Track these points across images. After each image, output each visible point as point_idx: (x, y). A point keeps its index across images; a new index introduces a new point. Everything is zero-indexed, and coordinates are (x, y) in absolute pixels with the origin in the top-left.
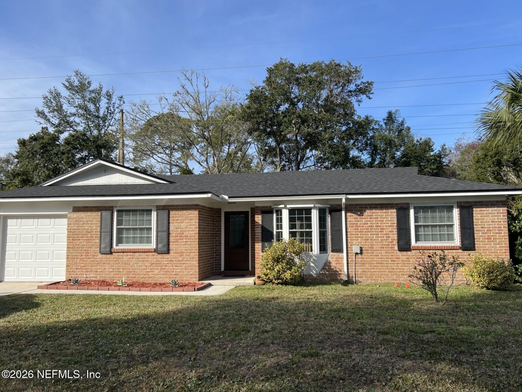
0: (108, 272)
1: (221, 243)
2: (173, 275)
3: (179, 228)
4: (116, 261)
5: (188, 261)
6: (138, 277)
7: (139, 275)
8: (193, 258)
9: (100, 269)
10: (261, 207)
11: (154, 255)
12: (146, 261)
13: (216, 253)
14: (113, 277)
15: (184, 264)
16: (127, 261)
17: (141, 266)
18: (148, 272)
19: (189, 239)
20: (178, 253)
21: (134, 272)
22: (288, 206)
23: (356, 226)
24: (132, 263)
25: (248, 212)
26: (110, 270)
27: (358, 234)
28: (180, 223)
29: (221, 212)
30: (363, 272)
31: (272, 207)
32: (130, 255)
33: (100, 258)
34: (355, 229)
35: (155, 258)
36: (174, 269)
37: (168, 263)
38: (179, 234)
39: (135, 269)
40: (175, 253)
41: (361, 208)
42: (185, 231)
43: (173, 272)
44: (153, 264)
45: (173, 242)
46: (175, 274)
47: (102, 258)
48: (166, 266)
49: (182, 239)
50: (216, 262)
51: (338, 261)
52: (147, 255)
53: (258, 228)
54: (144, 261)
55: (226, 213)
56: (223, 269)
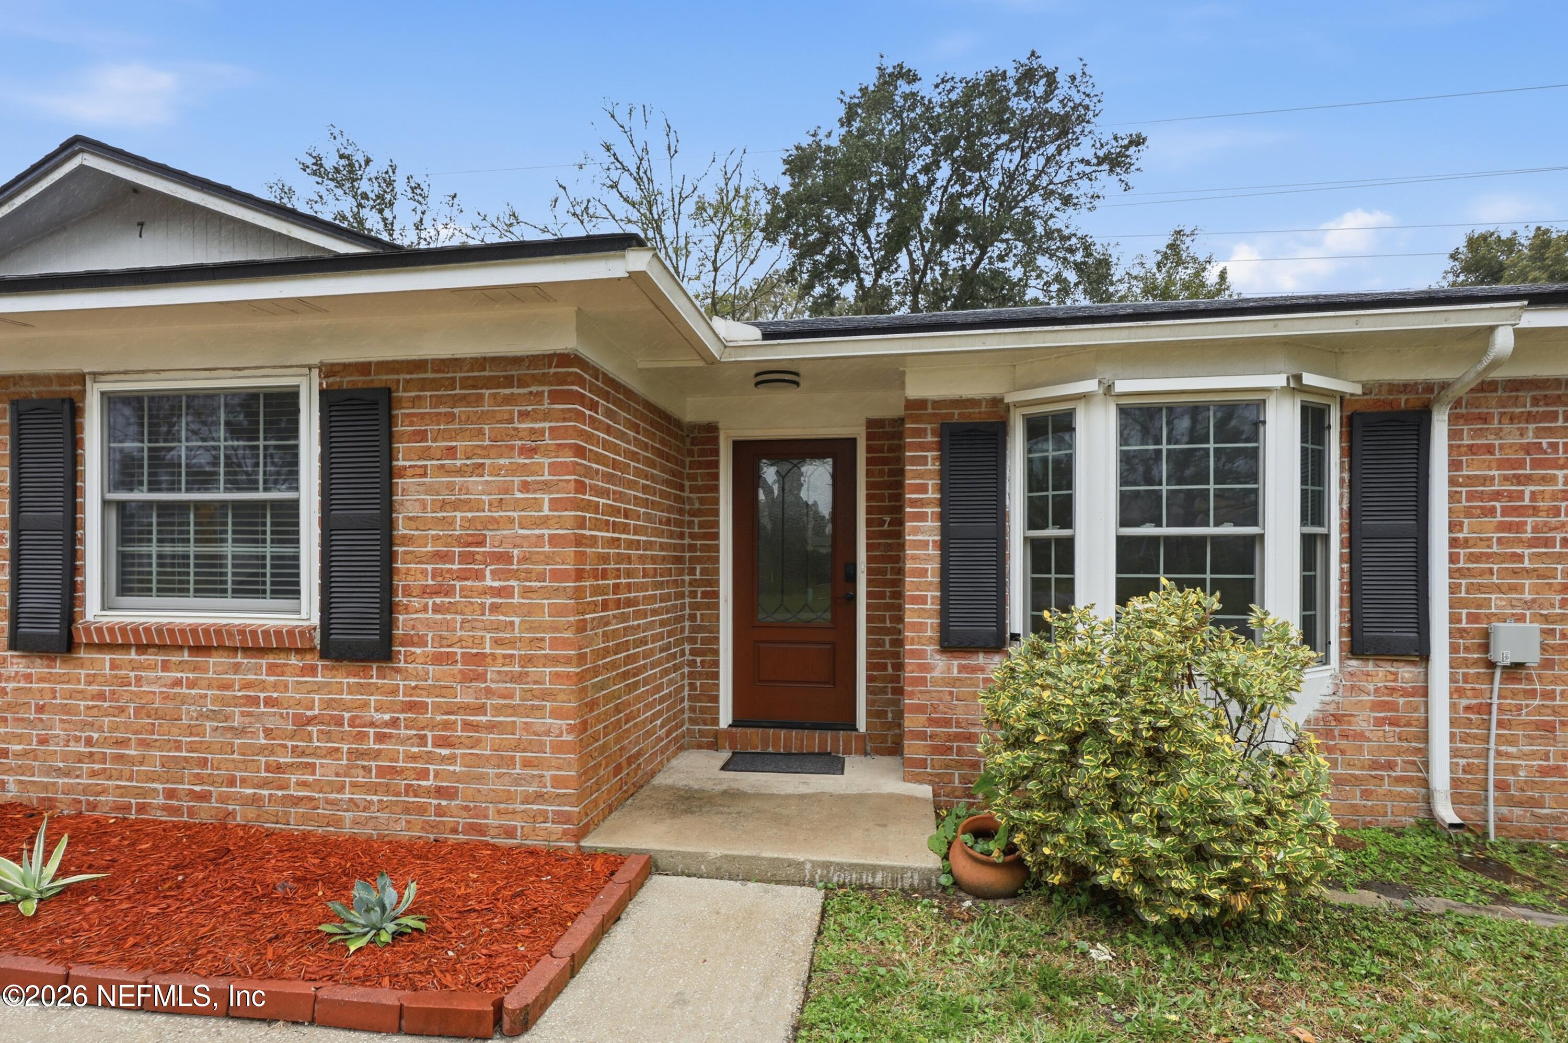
0: (65, 757)
1: (716, 595)
2: (428, 792)
3: (456, 506)
4: (101, 696)
5: (514, 710)
6: (224, 799)
7: (232, 782)
8: (545, 695)
9: (19, 738)
10: (937, 404)
11: (312, 670)
12: (269, 702)
13: (693, 640)
14: (86, 790)
15: (491, 727)
16: (166, 697)
17: (241, 732)
18: (279, 768)
19: (514, 574)
20: (449, 659)
21: (203, 763)
22: (1122, 386)
23: (1506, 511)
24: (188, 712)
25: (853, 442)
26: (74, 748)
27: (1519, 558)
28: (459, 472)
29: (715, 440)
30: (1544, 772)
31: (1008, 399)
32: (181, 666)
33: (15, 677)
34: (1502, 527)
35: (319, 688)
36: (430, 758)
37: (394, 723)
38: (459, 541)
39: (209, 748)
40: (438, 659)
41: (1548, 401)
42: (495, 523)
43: (424, 774)
44: (310, 721)
45: (425, 592)
46: (440, 792)
47: (28, 678)
48: (381, 738)
49: (479, 575)
50: (692, 687)
51: (1393, 707)
52: (272, 669)
53: (922, 517)
54: (255, 701)
55: (739, 447)
56: (725, 718)
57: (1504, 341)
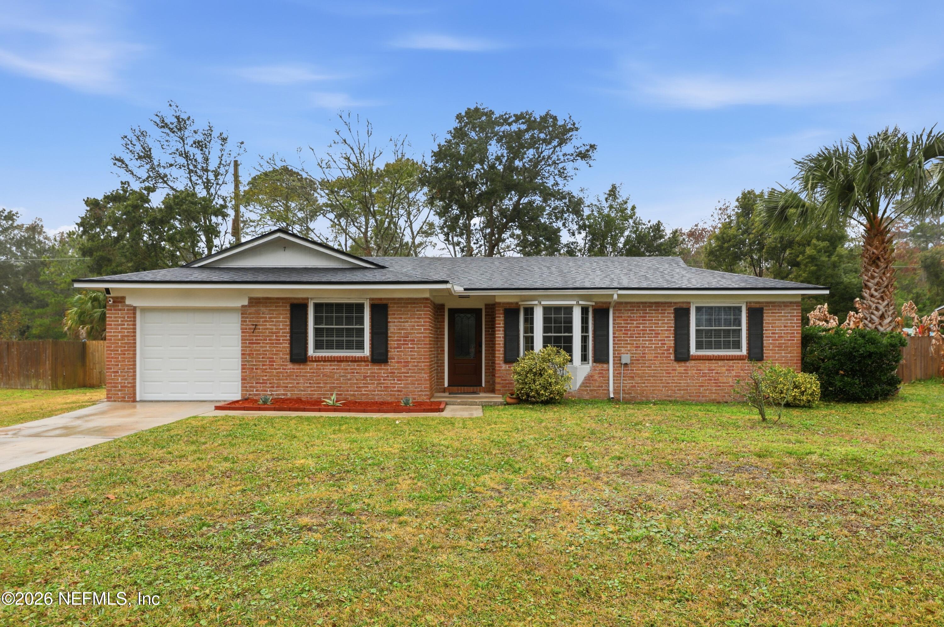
0: (304, 387)
1: (444, 351)
2: (396, 391)
3: (402, 329)
4: (314, 373)
5: (415, 373)
6: (345, 395)
7: (348, 391)
8: (423, 369)
9: (291, 383)
10: (504, 303)
11: (368, 365)
12: (357, 373)
13: (437, 363)
14: (310, 394)
15: (410, 377)
16: (331, 372)
17: (349, 380)
18: (360, 387)
19: (416, 344)
20: (401, 362)
21: (340, 387)
22: (543, 303)
23: (625, 330)
24: (336, 376)
25: (481, 310)
26: (306, 385)
27: (627, 340)
28: (403, 322)
29: (444, 309)
30: (632, 387)
31: (520, 303)
32: (334, 365)
33: (290, 369)
34: (624, 334)
35: (369, 369)
36: (396, 384)
37: (388, 376)
38: (403, 337)
39: (342, 383)
40: (398, 362)
41: (632, 306)
42: (412, 333)
43: (395, 387)
44: (368, 377)
45: (395, 348)
46: (398, 391)
47: (294, 369)
48: (384, 380)
49: (407, 344)
50: (437, 376)
51: (602, 373)
52: (357, 366)
53: (499, 331)
54: (354, 373)
55: (450, 310)
56: (446, 385)
57: (615, 297)
